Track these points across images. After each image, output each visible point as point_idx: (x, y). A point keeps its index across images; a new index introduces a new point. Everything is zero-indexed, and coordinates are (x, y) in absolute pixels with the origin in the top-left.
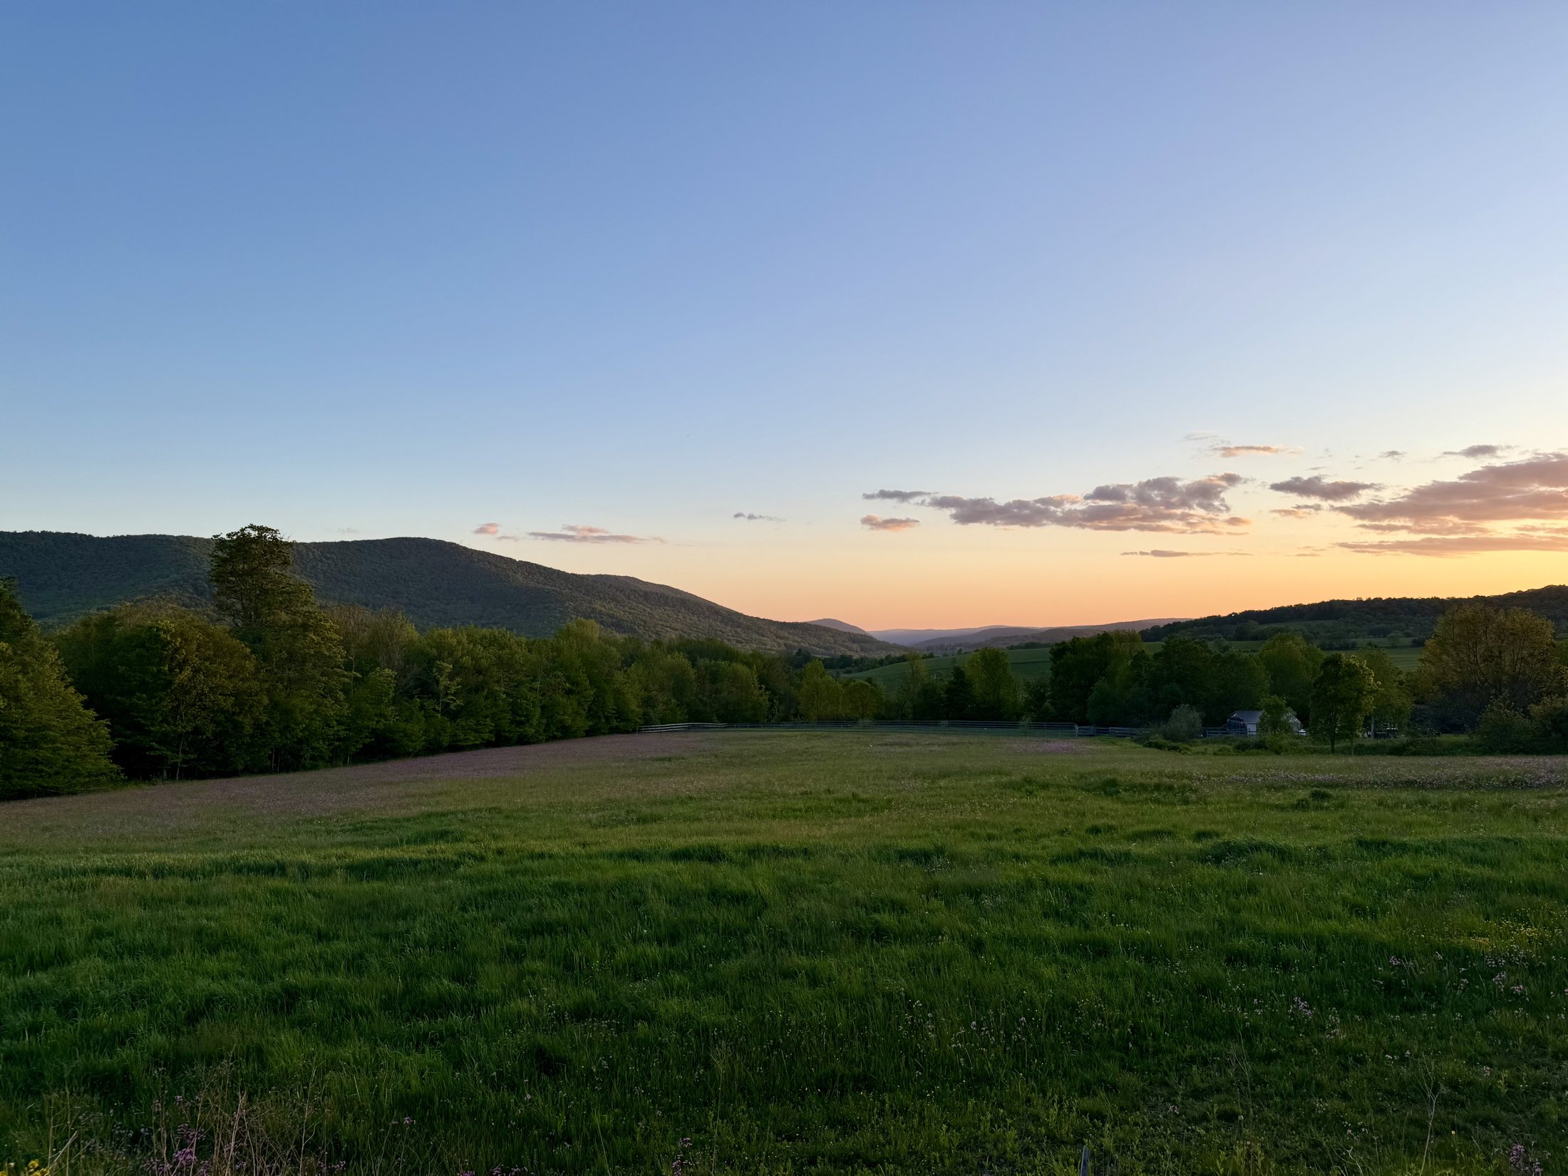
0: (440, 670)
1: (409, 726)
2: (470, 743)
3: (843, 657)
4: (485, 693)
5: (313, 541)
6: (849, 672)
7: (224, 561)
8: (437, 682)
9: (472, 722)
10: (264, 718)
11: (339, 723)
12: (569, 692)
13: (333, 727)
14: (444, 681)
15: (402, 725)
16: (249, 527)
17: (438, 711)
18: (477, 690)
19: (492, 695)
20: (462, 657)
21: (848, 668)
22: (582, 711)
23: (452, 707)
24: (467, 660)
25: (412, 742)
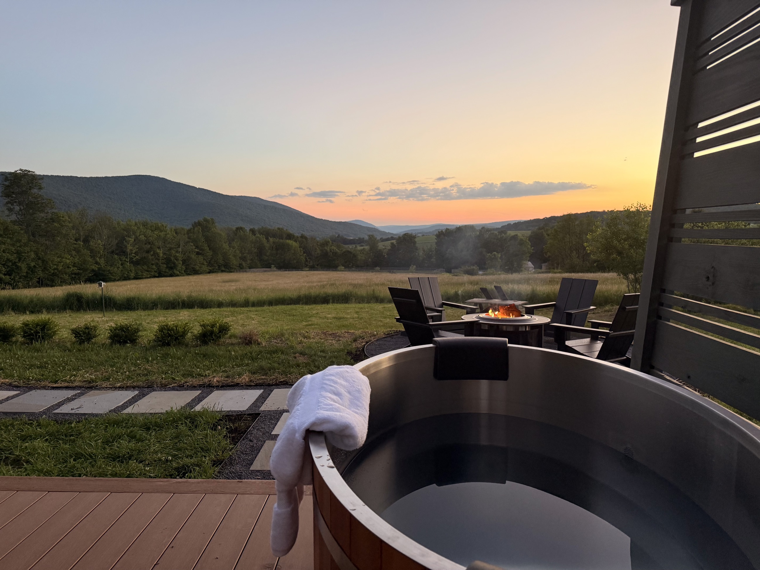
0: (128, 242)
1: (112, 268)
2: (144, 277)
3: (360, 239)
4: (152, 253)
5: (91, 176)
6: (362, 246)
7: (8, 186)
8: (126, 247)
9: (145, 267)
10: (33, 264)
11: (74, 266)
12: (198, 253)
13: (71, 268)
14: (129, 247)
15: (109, 268)
16: (20, 170)
17: (128, 262)
18: (148, 252)
19: (156, 254)
20: (139, 236)
21: (362, 244)
22: (205, 263)
23: (134, 259)
24: (142, 237)
25: (114, 276)
